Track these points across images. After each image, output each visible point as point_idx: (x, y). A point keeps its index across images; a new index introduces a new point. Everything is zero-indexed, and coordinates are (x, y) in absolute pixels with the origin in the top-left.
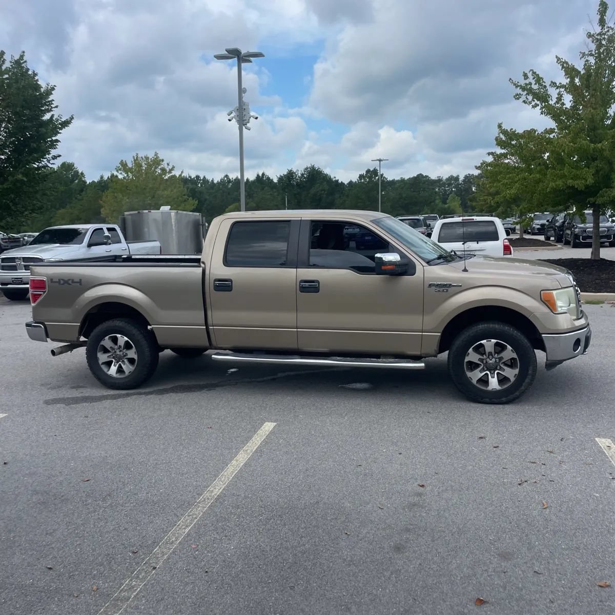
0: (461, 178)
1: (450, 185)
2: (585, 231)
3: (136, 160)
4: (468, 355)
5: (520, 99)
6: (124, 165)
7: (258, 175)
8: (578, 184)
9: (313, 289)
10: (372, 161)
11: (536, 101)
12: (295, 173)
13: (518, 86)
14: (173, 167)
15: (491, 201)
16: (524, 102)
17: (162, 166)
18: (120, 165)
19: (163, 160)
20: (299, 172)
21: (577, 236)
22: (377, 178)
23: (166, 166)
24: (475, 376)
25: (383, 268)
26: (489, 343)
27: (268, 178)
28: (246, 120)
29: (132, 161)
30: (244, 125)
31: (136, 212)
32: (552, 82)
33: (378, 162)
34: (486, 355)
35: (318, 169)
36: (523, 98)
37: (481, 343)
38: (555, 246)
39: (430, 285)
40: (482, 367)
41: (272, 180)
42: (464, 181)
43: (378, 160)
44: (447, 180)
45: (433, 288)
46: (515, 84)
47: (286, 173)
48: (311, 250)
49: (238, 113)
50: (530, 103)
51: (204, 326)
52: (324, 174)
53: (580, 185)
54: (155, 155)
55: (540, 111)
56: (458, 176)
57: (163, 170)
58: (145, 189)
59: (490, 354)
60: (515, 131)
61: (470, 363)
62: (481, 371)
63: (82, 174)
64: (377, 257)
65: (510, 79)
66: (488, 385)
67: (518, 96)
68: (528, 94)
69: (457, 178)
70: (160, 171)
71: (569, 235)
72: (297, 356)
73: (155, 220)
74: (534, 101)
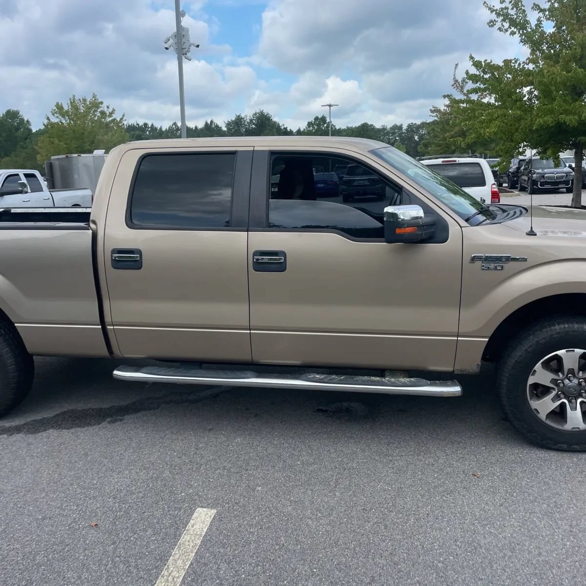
0: (405, 127)
1: (393, 134)
2: (544, 177)
3: (73, 103)
4: (533, 374)
5: (495, 26)
6: (59, 107)
7: (206, 123)
8: (571, 120)
9: (276, 266)
10: (322, 106)
11: (513, 28)
12: (243, 119)
13: (494, 11)
14: (114, 110)
15: (461, 142)
16: (500, 29)
17: (102, 109)
18: (56, 108)
19: (102, 103)
20: (248, 118)
21: (534, 182)
22: (325, 125)
23: (105, 109)
24: (544, 406)
25: (398, 231)
26: (569, 353)
27: (217, 126)
28: (185, 48)
29: (68, 104)
30: (183, 54)
31: (64, 156)
32: (534, 4)
33: (328, 107)
34: (563, 374)
35: (267, 115)
36: (499, 25)
37: (557, 355)
38: (512, 192)
39: (474, 259)
40: (554, 393)
41: (221, 128)
42: (407, 130)
43: (328, 105)
44: (391, 128)
45: (479, 264)
46: (490, 9)
47: (233, 119)
48: (270, 200)
49: (176, 40)
50: (506, 30)
51: (98, 325)
52: (273, 121)
53: (573, 121)
54: (93, 97)
55: (520, 38)
56: (402, 125)
57: (103, 113)
58: (83, 133)
59: (571, 371)
60: (491, 62)
61: (536, 386)
62: (554, 400)
63: (28, 121)
64: (387, 213)
65: (485, 2)
66: (566, 422)
67: (492, 24)
68: (504, 20)
69: (400, 127)
70: (99, 115)
71: (525, 180)
72: (249, 373)
73: (85, 165)
74: (511, 28)
